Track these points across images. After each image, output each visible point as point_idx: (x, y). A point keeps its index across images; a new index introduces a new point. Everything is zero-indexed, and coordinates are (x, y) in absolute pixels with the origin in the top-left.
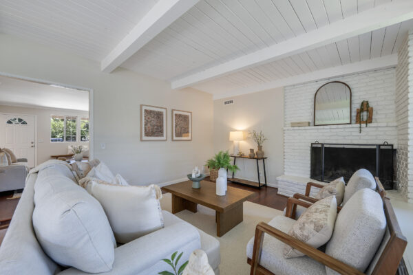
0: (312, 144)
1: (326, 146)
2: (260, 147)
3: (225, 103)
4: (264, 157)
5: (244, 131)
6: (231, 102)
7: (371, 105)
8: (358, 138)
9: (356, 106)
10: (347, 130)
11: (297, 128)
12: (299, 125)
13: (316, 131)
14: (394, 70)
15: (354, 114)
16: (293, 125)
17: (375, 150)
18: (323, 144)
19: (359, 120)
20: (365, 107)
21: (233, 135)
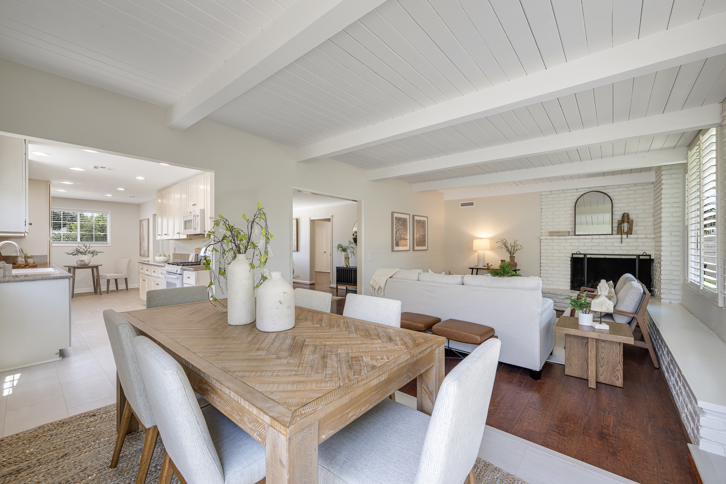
0: (573, 254)
1: (588, 256)
2: (512, 258)
3: (463, 205)
4: (517, 268)
5: (491, 239)
6: (472, 204)
7: (631, 217)
8: (619, 248)
9: (618, 217)
10: (608, 240)
11: (557, 237)
12: (558, 234)
13: (577, 241)
14: (652, 186)
15: (615, 225)
16: (552, 234)
17: (635, 259)
18: (585, 255)
19: (620, 231)
20: (626, 218)
21: (477, 244)
